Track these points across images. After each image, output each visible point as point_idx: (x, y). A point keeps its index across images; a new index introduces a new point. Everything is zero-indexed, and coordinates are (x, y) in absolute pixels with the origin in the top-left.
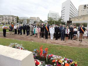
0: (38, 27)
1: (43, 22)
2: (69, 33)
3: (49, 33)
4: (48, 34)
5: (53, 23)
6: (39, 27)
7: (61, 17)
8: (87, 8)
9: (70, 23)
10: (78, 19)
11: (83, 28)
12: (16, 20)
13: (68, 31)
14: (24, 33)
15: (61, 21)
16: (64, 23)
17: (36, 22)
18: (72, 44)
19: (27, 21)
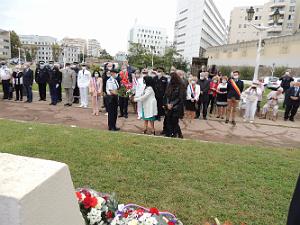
0: (93, 76)
1: (110, 58)
2: (197, 98)
5: (148, 64)
6: (97, 75)
8: (256, 18)
10: (225, 54)
11: (237, 83)
12: (9, 44)
15: (175, 56)
16: (182, 66)
17: (86, 56)
18: (206, 132)
19: (54, 53)
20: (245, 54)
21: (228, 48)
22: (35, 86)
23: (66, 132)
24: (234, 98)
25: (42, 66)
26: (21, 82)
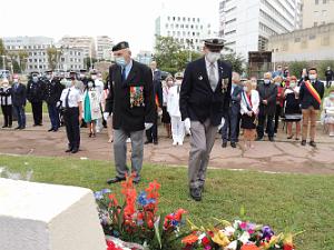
3: (160, 113)
4: (157, 117)
7: (222, 33)
9: (265, 65)
10: (298, 44)
11: (314, 85)
13: (251, 103)
14: (38, 121)
17: (94, 61)
18: (273, 159)
19: (50, 60)
20: (327, 42)
21: (301, 35)
22: (29, 106)
23: (75, 167)
24: (311, 108)
25: (35, 79)
26: (10, 102)
